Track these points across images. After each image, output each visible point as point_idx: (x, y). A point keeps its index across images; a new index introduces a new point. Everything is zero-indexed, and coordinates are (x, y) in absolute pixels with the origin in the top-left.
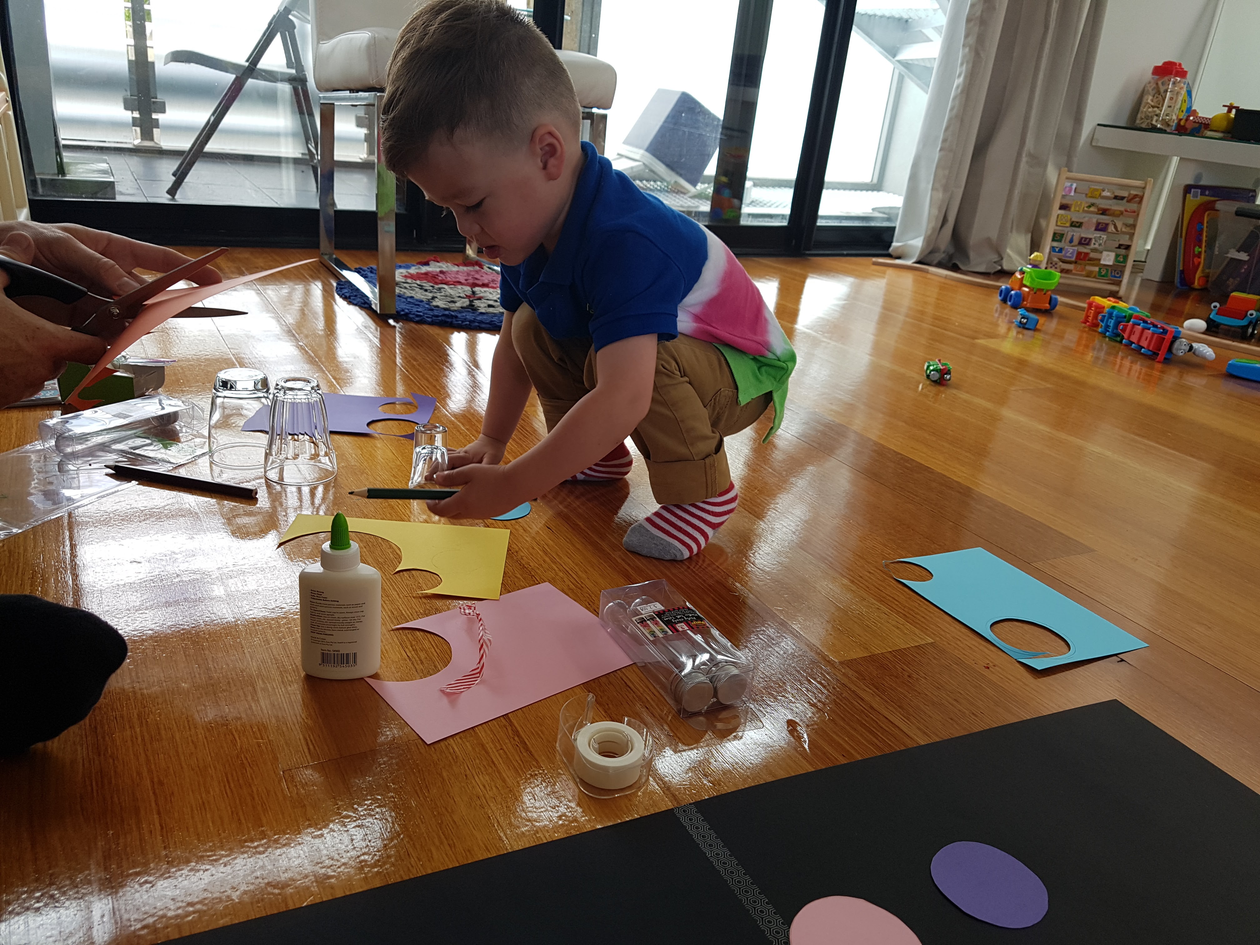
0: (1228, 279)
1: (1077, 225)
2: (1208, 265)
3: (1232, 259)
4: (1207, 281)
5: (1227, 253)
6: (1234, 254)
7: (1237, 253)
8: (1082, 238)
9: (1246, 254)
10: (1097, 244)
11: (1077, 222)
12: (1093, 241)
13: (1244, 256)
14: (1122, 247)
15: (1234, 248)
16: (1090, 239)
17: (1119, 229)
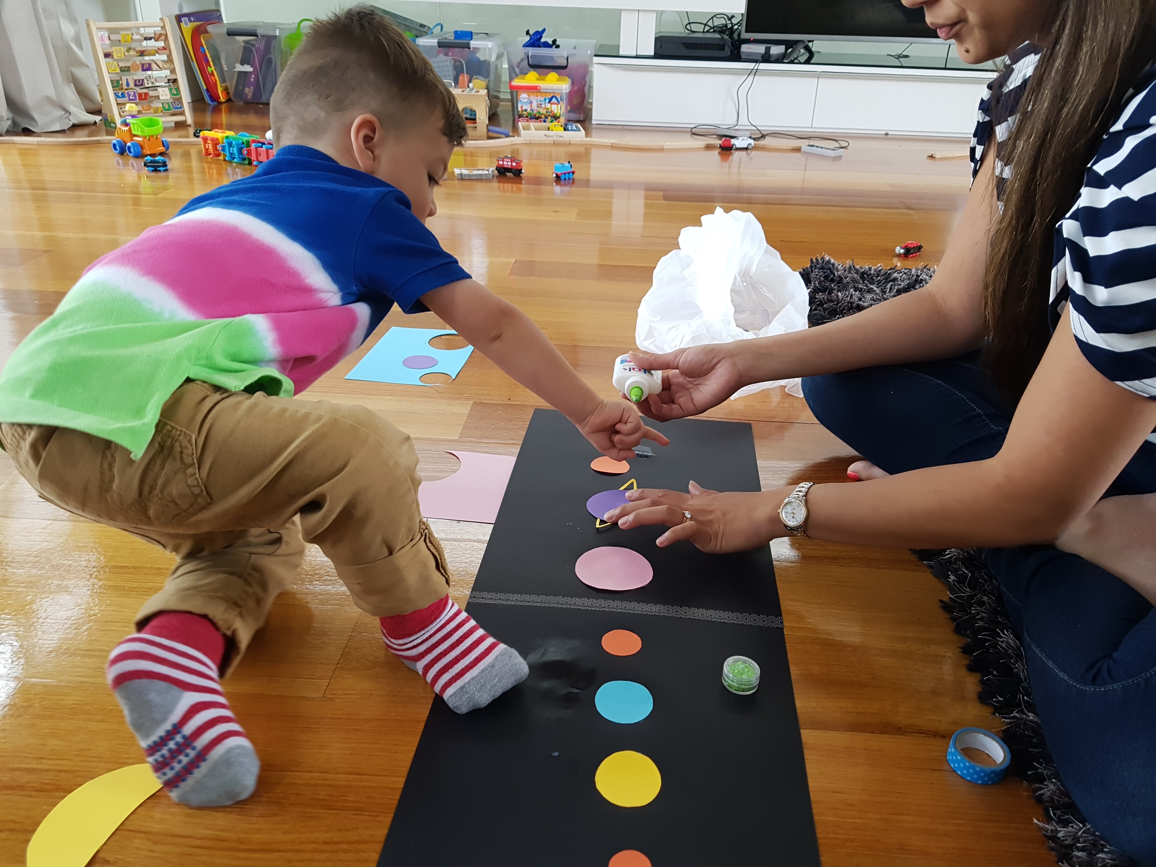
0: (244, 89)
1: (126, 69)
2: (223, 80)
3: (240, 73)
4: (228, 93)
5: (235, 68)
6: (239, 68)
7: (242, 67)
8: (136, 80)
9: (250, 66)
10: (150, 83)
11: (125, 67)
12: (145, 81)
13: (248, 68)
14: (171, 81)
15: (237, 62)
16: (143, 80)
17: (161, 66)
